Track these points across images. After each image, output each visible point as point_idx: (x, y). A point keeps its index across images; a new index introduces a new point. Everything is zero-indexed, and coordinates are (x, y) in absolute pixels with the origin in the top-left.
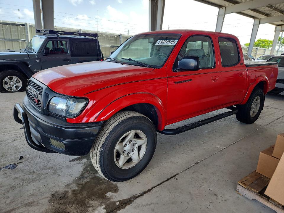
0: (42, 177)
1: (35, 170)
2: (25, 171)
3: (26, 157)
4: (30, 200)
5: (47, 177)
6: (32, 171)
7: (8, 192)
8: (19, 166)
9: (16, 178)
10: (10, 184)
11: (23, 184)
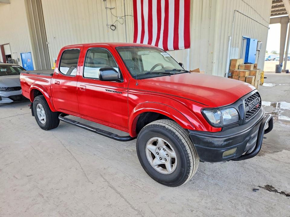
0: (255, 166)
1: (255, 173)
2: (262, 177)
3: (250, 189)
4: (274, 161)
5: (252, 164)
6: (258, 174)
7: (284, 172)
8: (264, 184)
9: (273, 177)
10: (281, 175)
11: (272, 170)
